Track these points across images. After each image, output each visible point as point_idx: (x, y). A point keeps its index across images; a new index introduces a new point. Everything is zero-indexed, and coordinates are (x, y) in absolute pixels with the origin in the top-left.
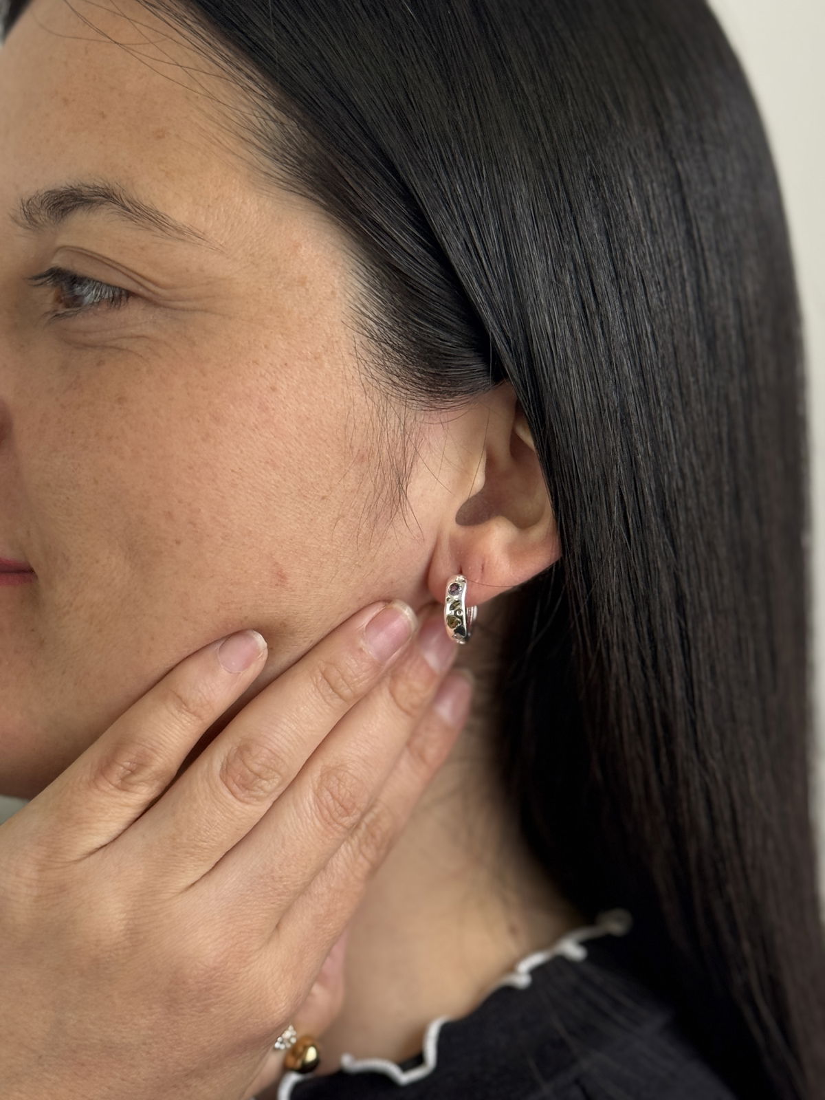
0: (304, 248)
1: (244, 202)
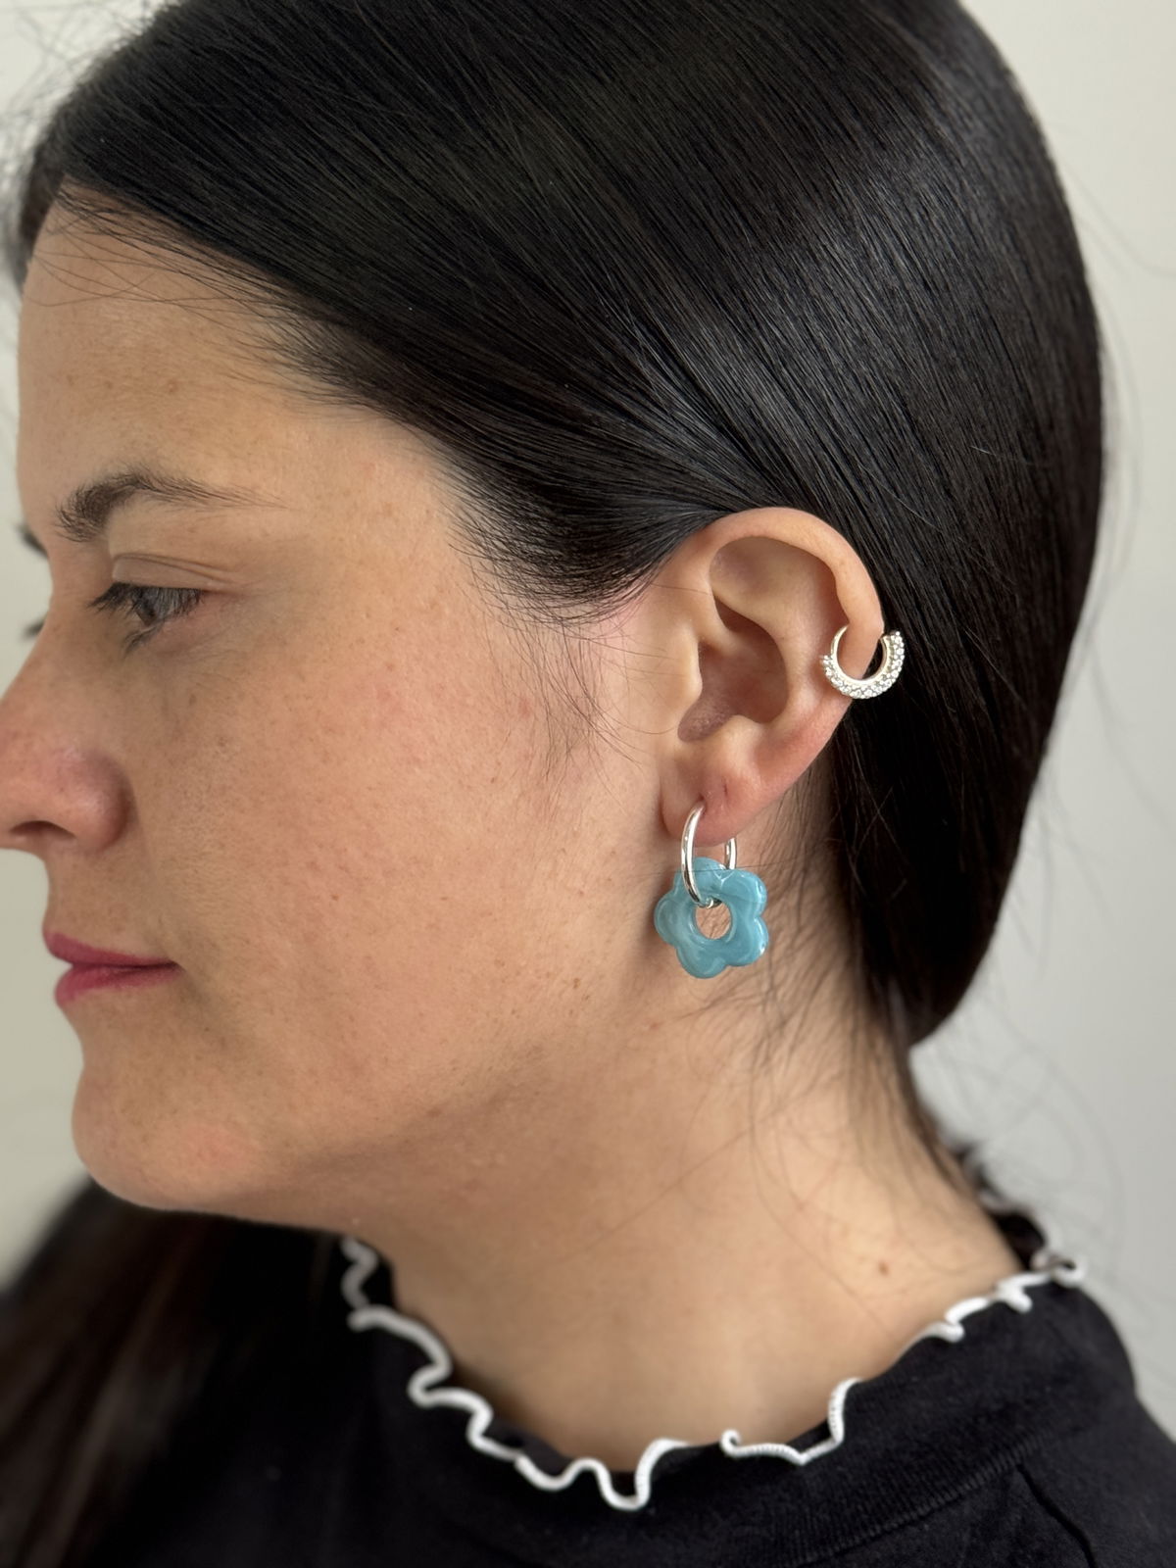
0: (377, 467)
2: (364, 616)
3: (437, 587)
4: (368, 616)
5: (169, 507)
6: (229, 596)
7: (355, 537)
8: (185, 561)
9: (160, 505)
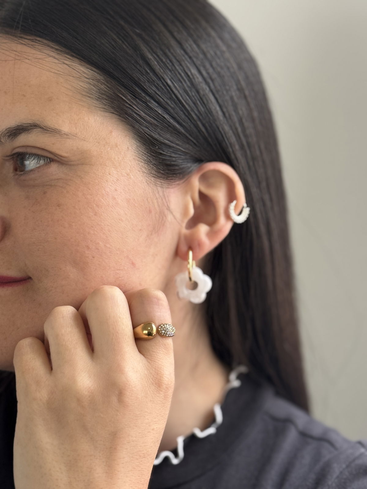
0: (114, 132)
1: (89, 119)
9: (43, 135)
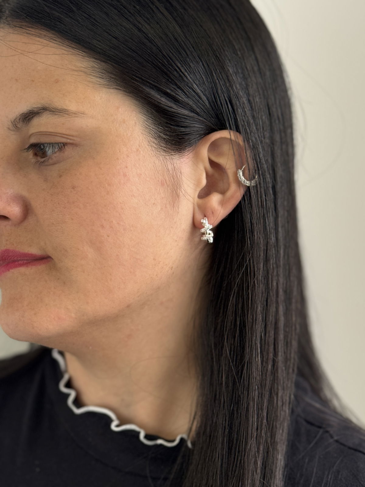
0: (121, 108)
2: (118, 151)
3: (139, 145)
4: (119, 152)
5: (56, 116)
6: (74, 145)
7: (115, 128)
8: (60, 134)
9: (53, 116)
